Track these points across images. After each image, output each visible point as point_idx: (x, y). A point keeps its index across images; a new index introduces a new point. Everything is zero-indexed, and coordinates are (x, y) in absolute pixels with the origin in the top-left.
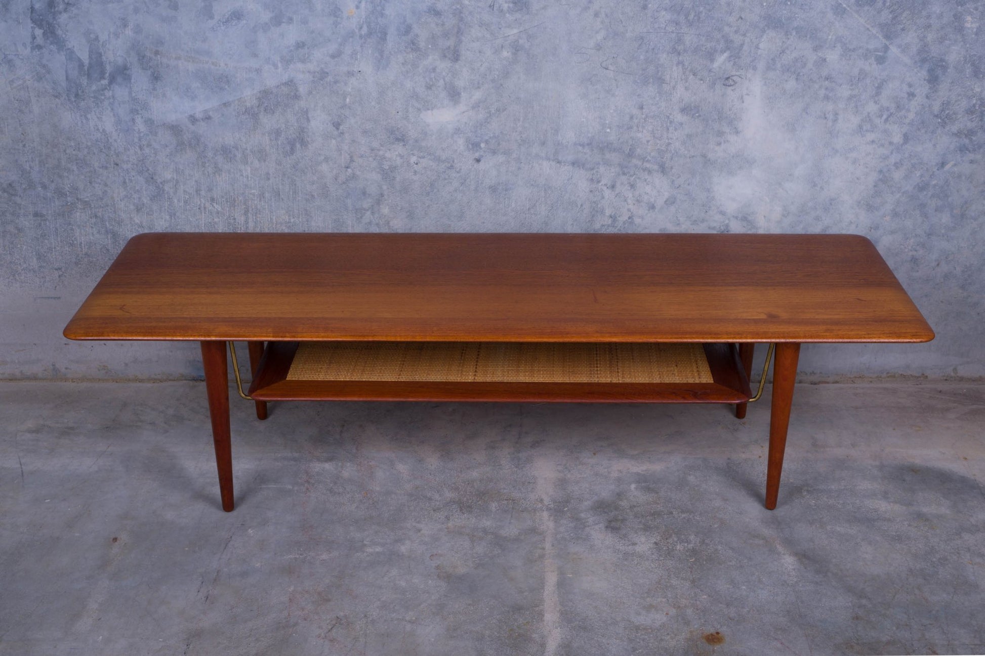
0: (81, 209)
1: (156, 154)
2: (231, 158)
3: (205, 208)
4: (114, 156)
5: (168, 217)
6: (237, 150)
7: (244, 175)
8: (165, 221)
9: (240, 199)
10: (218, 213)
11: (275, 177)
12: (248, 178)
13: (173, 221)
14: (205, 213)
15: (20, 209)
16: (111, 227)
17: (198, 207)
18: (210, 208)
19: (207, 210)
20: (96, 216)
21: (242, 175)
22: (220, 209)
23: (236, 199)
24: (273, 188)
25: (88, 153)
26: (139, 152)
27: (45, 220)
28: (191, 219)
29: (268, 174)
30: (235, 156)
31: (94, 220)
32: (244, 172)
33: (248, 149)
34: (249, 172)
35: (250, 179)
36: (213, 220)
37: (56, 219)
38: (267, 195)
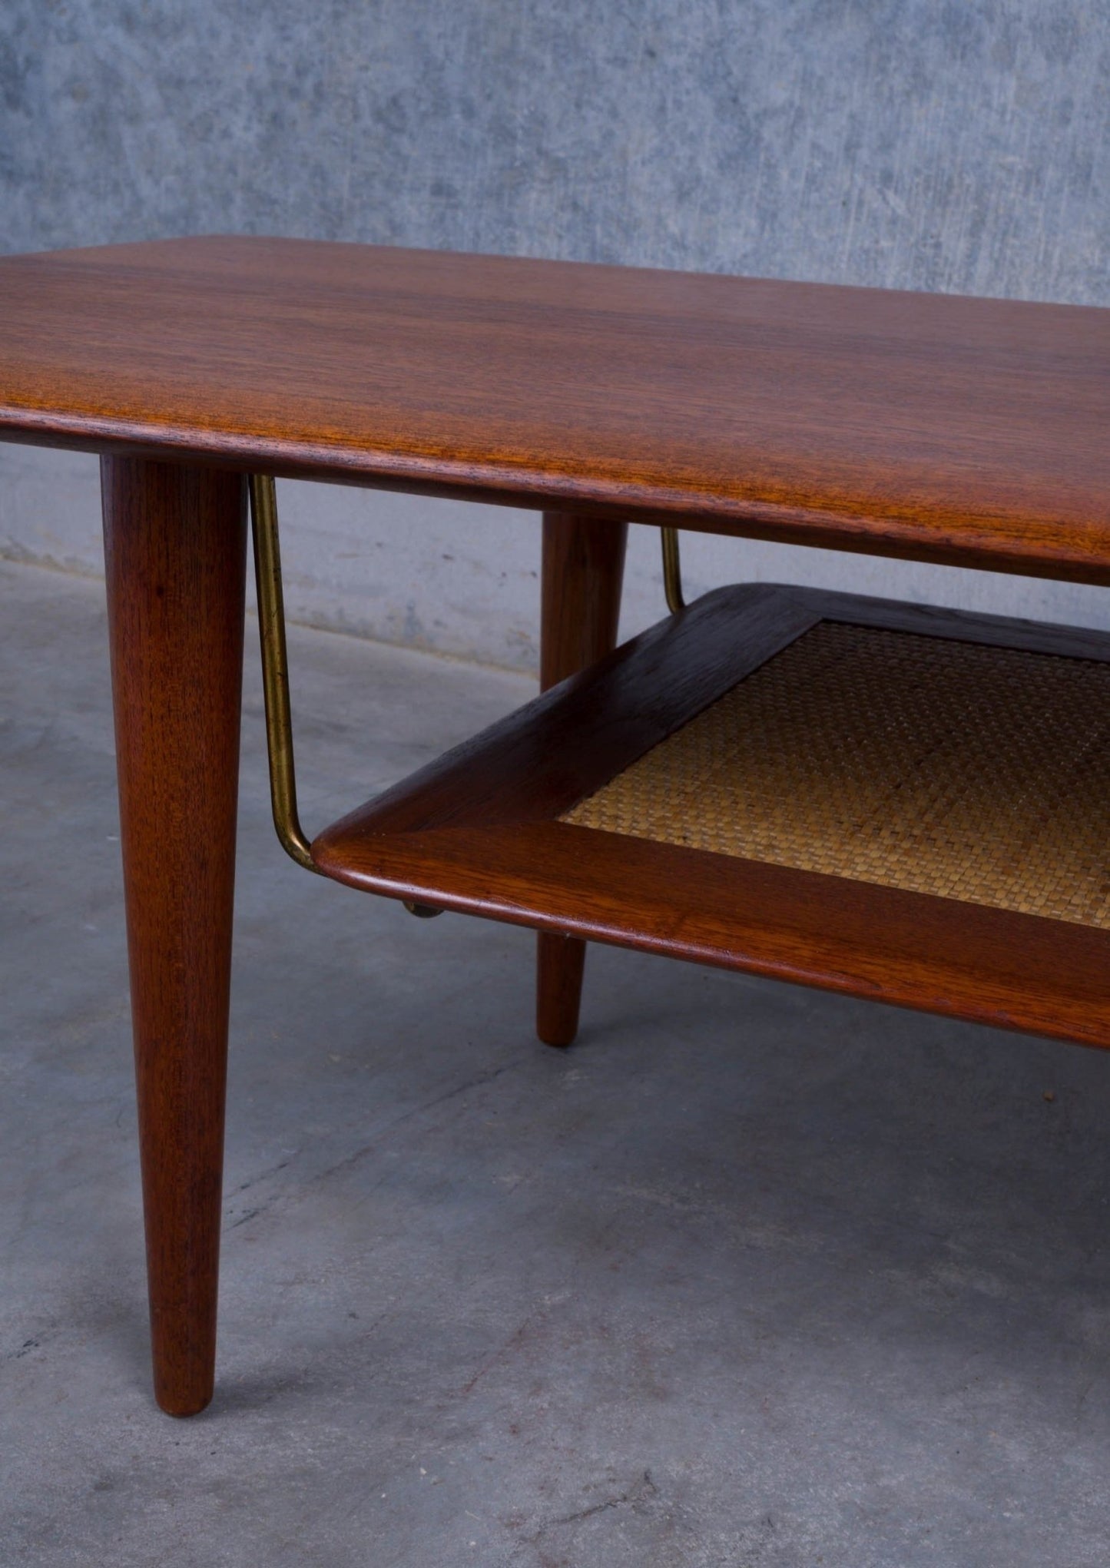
0: (543, 181)
1: (757, 24)
2: (965, 47)
3: (861, 203)
4: (649, 28)
5: (754, 223)
6: (991, 20)
7: (995, 103)
8: (746, 235)
9: (968, 181)
10: (893, 221)
11: (1087, 117)
12: (1003, 113)
13: (766, 235)
14: (858, 219)
15: (405, 169)
16: (606, 241)
17: (842, 199)
18: (875, 205)
19: (865, 210)
20: (575, 206)
21: (987, 104)
22: (901, 211)
23: (956, 181)
24: (1073, 155)
25: (588, 17)
26: (715, 18)
27: (455, 207)
28: (815, 235)
29: (1068, 103)
30: (979, 39)
31: (566, 217)
32: (995, 93)
33: (1025, 16)
34: (1011, 94)
35: (1008, 117)
36: (877, 242)
37: (480, 206)
38: (1051, 174)
